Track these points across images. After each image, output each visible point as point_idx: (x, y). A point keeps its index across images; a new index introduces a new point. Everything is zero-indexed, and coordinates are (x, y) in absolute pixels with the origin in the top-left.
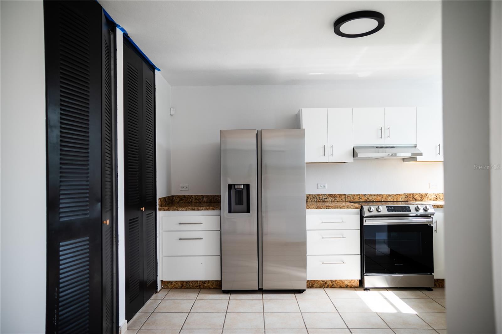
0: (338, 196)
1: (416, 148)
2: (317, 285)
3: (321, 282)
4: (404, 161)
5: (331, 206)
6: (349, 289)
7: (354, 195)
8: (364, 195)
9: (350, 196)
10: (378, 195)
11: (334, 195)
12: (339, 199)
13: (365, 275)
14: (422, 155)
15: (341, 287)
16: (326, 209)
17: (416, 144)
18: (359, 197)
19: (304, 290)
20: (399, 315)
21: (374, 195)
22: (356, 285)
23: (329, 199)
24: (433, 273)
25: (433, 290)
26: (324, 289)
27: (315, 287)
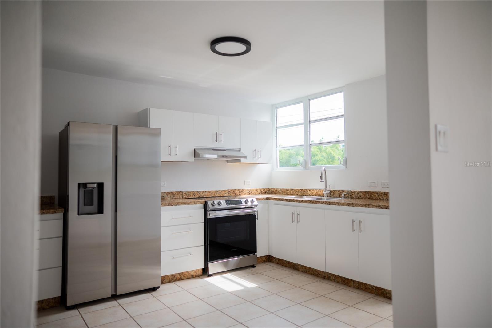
0: (176, 193)
1: (240, 152)
2: (166, 280)
3: (170, 276)
4: (227, 163)
5: (180, 203)
6: (194, 278)
7: (190, 192)
8: (198, 192)
9: (186, 193)
10: (208, 191)
11: (173, 192)
12: (177, 196)
13: (209, 263)
14: (246, 158)
15: (187, 278)
16: (176, 205)
17: (240, 149)
18: (194, 194)
19: (158, 287)
20: (247, 291)
21: (206, 192)
22: (200, 274)
23: (168, 196)
24: (256, 252)
25: (256, 266)
26: (174, 282)
27: (165, 282)
